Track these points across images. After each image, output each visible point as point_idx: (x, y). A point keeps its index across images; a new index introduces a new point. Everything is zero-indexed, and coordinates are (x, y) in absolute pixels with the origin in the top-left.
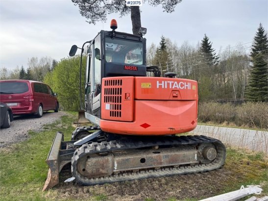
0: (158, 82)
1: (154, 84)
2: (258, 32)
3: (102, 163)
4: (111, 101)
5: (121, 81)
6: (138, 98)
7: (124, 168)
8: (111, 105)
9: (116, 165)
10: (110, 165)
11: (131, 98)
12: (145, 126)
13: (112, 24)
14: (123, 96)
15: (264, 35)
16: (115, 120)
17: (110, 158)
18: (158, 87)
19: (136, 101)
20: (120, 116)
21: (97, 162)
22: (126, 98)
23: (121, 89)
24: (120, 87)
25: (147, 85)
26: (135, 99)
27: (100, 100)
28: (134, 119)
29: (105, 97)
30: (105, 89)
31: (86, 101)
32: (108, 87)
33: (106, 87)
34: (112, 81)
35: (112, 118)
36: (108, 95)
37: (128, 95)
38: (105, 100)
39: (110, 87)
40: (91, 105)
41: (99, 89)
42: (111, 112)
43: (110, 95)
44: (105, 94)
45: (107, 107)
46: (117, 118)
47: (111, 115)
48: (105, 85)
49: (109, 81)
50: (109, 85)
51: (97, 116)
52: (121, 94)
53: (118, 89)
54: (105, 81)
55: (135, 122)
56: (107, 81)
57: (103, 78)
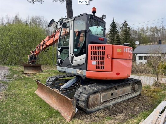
0: (124, 48)
1: (123, 50)
2: (112, 22)
3: (96, 98)
4: (95, 59)
5: (104, 47)
6: (115, 58)
7: (105, 100)
8: (97, 62)
9: (102, 98)
10: (100, 99)
11: (110, 58)
12: (118, 74)
13: (93, 10)
14: (106, 56)
15: (115, 24)
16: (100, 71)
17: (99, 94)
18: (124, 51)
19: (114, 59)
20: (104, 69)
21: (94, 97)
22: (108, 58)
23: (104, 52)
24: (103, 51)
25: (119, 50)
26: (113, 58)
27: (85, 59)
28: (112, 70)
29: (91, 57)
30: (92, 52)
31: (60, 58)
32: (94, 50)
33: (93, 50)
34: (99, 47)
35: (97, 70)
36: (94, 56)
37: (109, 56)
38: (92, 59)
39: (96, 50)
40: (71, 62)
41: (83, 51)
42: (96, 66)
43: (96, 56)
44: (91, 55)
45: (94, 63)
46: (101, 70)
47: (96, 68)
48: (92, 49)
49: (95, 47)
50: (95, 49)
51: (81, 69)
52: (104, 55)
53: (102, 52)
54: (92, 47)
55: (113, 72)
56: (93, 47)
57: (89, 45)
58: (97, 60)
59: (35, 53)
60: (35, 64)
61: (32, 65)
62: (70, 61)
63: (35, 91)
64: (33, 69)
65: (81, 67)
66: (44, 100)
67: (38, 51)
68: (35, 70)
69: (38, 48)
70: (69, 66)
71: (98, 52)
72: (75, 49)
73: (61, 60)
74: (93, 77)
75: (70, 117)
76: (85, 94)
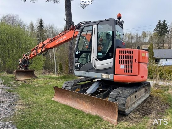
4: (123, 63)
5: (132, 51)
6: (141, 62)
8: (125, 66)
11: (137, 62)
12: (143, 77)
14: (133, 60)
20: (132, 72)
22: (135, 62)
26: (139, 62)
27: (112, 63)
28: (139, 74)
29: (120, 61)
30: (120, 56)
31: (78, 63)
32: (123, 55)
33: (121, 55)
34: (125, 51)
35: (126, 73)
36: (123, 60)
37: (136, 60)
38: (120, 62)
39: (124, 55)
40: (94, 66)
41: (110, 56)
42: (125, 70)
43: (124, 60)
44: (120, 59)
45: (122, 66)
46: (129, 73)
47: (125, 72)
48: (120, 53)
49: (124, 51)
50: (124, 53)
51: (107, 73)
52: (132, 59)
53: (131, 56)
54: (120, 51)
55: (139, 75)
56: (122, 51)
57: (117, 49)
58: (125, 64)
59: (30, 57)
60: (28, 69)
61: (25, 70)
62: (92, 65)
63: (52, 98)
64: (24, 75)
65: (107, 71)
66: (70, 106)
67: (34, 54)
68: (27, 76)
69: (35, 51)
70: (92, 70)
71: (126, 56)
72: (98, 53)
73: (80, 65)
74: (121, 80)
75: (115, 121)
76: (123, 97)
